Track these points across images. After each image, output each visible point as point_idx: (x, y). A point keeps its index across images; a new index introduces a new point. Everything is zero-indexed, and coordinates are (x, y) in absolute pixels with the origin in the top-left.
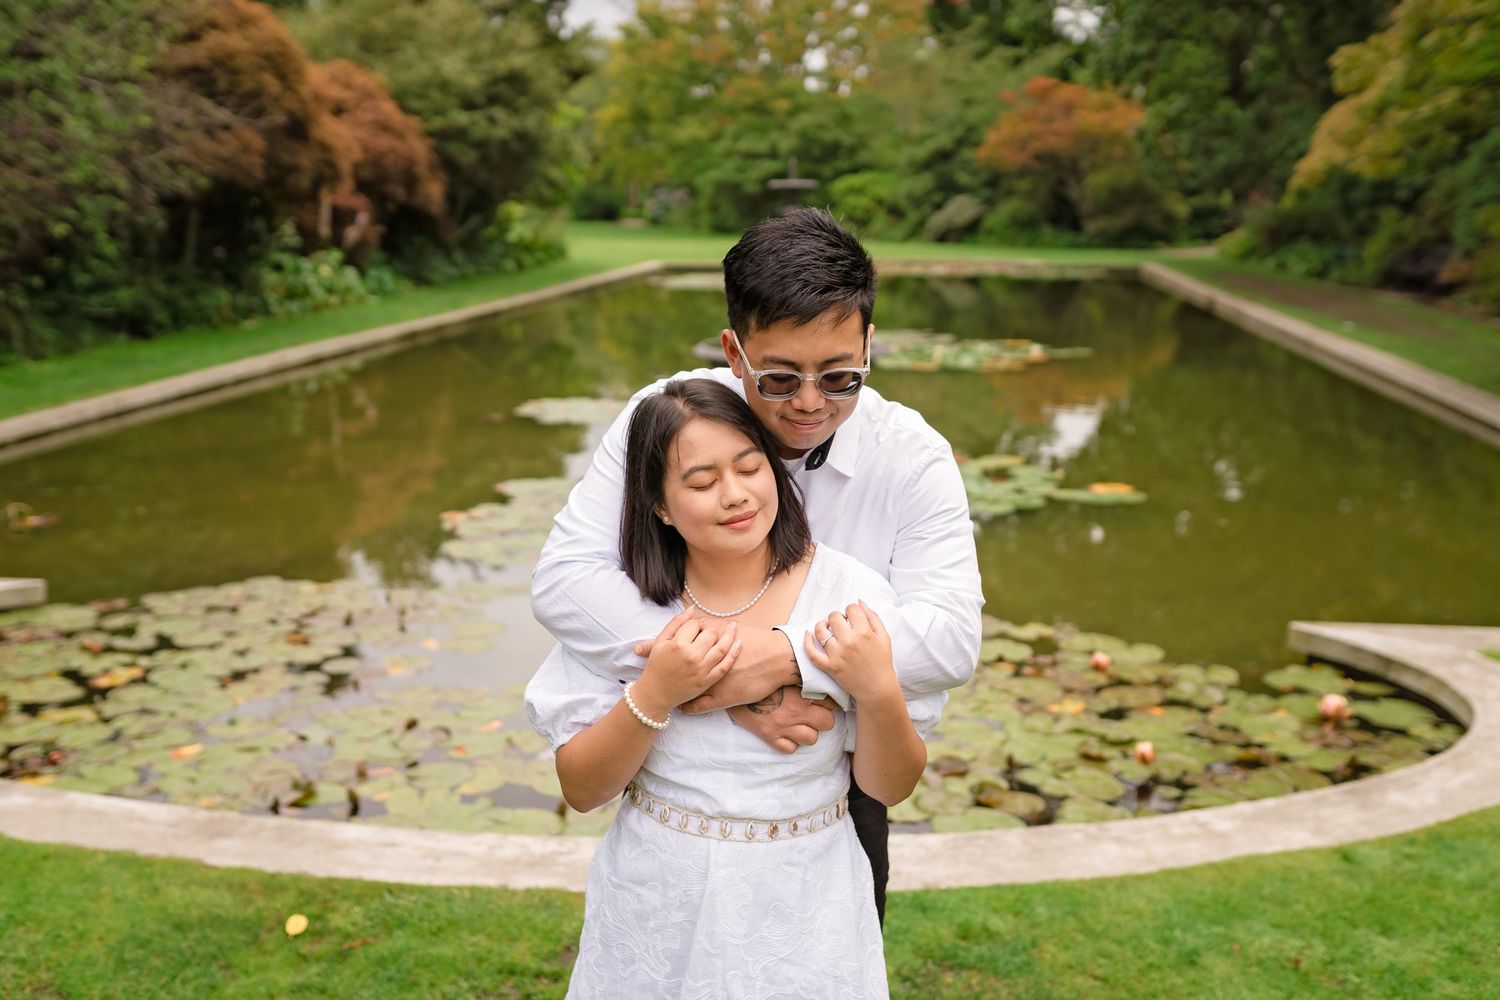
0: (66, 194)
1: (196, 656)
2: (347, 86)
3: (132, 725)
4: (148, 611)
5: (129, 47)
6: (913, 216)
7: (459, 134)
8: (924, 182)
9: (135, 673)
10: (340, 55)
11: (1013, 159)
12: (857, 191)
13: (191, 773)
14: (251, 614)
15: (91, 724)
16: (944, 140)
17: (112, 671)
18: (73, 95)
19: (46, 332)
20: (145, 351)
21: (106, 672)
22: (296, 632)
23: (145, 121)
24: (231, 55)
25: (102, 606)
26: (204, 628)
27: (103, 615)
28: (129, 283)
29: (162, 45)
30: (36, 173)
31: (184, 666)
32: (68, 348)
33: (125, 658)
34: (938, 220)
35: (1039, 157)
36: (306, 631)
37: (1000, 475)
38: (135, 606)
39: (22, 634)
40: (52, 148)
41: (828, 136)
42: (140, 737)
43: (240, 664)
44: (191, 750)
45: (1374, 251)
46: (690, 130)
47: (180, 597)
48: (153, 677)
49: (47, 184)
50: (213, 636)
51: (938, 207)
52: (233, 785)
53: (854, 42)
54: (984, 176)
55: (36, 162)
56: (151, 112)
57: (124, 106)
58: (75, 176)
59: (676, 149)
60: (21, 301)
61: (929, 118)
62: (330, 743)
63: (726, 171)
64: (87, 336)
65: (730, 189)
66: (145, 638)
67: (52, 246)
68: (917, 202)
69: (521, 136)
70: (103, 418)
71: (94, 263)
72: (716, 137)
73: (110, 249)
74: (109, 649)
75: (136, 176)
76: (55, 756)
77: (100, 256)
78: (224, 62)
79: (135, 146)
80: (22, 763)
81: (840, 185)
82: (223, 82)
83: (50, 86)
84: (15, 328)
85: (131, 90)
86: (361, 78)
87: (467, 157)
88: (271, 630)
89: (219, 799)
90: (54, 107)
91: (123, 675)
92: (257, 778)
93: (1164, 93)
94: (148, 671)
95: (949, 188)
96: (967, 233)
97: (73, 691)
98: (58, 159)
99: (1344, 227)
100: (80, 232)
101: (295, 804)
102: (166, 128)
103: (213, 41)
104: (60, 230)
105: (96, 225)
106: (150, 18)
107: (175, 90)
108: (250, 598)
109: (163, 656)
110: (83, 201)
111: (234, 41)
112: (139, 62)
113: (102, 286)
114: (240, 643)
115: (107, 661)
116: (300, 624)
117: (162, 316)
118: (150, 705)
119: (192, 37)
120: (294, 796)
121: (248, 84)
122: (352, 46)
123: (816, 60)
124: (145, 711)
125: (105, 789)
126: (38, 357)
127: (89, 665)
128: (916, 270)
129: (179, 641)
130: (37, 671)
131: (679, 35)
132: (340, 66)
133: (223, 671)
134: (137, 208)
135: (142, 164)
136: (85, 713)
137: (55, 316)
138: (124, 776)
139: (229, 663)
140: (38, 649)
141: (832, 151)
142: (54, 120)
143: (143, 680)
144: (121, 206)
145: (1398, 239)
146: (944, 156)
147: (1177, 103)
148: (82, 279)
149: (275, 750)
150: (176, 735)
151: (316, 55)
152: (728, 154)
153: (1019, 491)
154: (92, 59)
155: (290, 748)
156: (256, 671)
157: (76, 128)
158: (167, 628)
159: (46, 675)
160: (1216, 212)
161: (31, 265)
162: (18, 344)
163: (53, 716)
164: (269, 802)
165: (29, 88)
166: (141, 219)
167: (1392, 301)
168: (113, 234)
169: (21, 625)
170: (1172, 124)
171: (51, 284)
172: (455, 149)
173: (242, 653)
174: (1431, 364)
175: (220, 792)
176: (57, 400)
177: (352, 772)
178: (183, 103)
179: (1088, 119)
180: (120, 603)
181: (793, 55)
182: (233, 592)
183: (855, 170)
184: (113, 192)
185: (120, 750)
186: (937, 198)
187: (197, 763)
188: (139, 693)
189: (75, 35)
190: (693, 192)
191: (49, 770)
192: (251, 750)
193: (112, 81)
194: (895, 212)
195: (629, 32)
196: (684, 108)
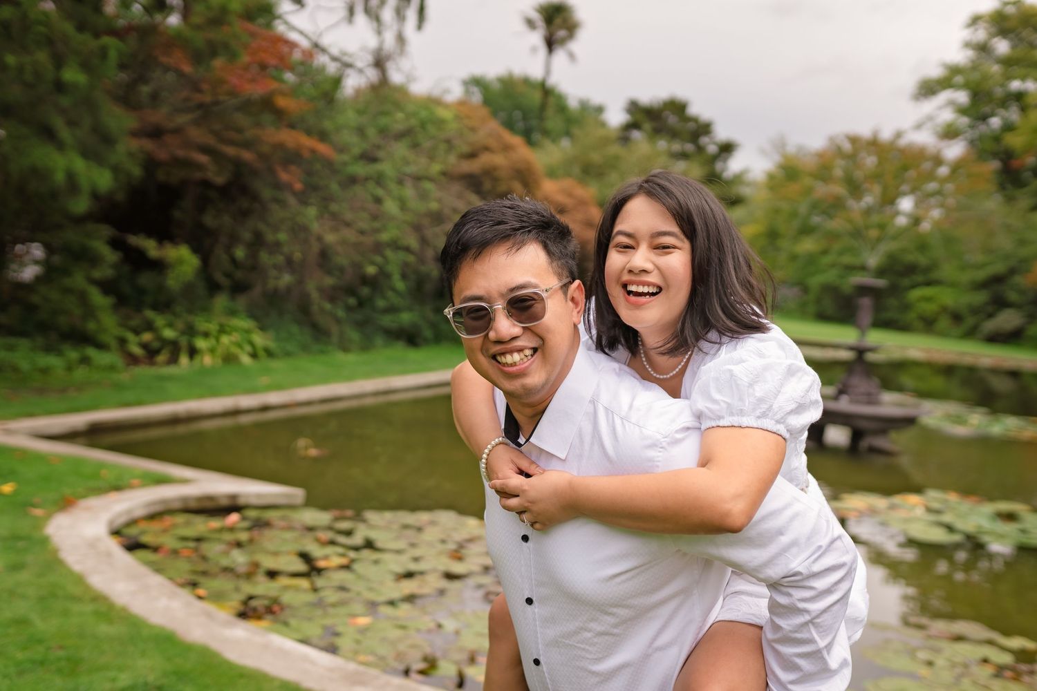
0: (378, 248)
1: (386, 557)
2: (570, 195)
3: (331, 596)
4: (364, 521)
5: (432, 158)
6: (970, 321)
8: (980, 298)
9: (343, 561)
10: (568, 175)
12: (928, 299)
13: (359, 637)
14: (431, 535)
15: (305, 591)
16: (999, 268)
17: (330, 558)
18: (393, 186)
19: (354, 335)
20: (414, 354)
21: (326, 558)
22: (456, 551)
23: (434, 206)
24: (495, 169)
25: (336, 513)
26: (398, 538)
27: (337, 519)
28: (410, 309)
29: (452, 159)
30: (362, 232)
31: (376, 562)
32: (366, 346)
33: (340, 550)
34: (990, 326)
36: (464, 551)
37: (1010, 517)
38: (358, 517)
39: (282, 524)
40: (375, 217)
41: (911, 258)
42: (334, 605)
43: (413, 567)
44: (363, 621)
46: (808, 245)
47: (388, 515)
48: (356, 566)
49: (368, 240)
50: (401, 545)
51: (991, 316)
52: (383, 650)
53: (939, 193)
54: (1030, 297)
55: (364, 225)
56: (439, 201)
57: (424, 196)
58: (385, 237)
59: (794, 258)
60: (341, 313)
61: (989, 251)
62: (457, 633)
63: (829, 277)
64: (379, 340)
65: (831, 290)
66: (357, 539)
67: (365, 280)
68: (975, 311)
70: (376, 394)
71: (390, 294)
72: (825, 252)
73: (400, 285)
74: (332, 543)
75: (424, 241)
76: (276, 608)
77: (394, 290)
78: (489, 173)
79: (426, 222)
80: (255, 610)
81: (916, 294)
82: (487, 185)
83: (379, 180)
84: (335, 329)
85: (428, 186)
86: (580, 192)
88: (440, 547)
89: (371, 658)
90: (380, 192)
91: (336, 561)
92: (402, 647)
94: (353, 561)
95: (1000, 303)
96: (1011, 338)
97: (301, 566)
98: (376, 225)
100: (384, 274)
101: (422, 672)
102: (446, 211)
103: (485, 160)
104: (371, 270)
105: (394, 271)
106: (448, 141)
107: (456, 187)
108: (433, 523)
109: (366, 553)
110: (389, 253)
111: (498, 160)
112: (436, 168)
113: (392, 310)
114: (417, 552)
115: (329, 550)
116: (461, 546)
117: (428, 333)
118: (348, 585)
119: (472, 155)
120: (422, 666)
121: (502, 188)
122: (577, 170)
123: (906, 204)
124: (343, 589)
125: (300, 637)
126: (345, 349)
127: (316, 551)
128: (968, 360)
129: (379, 544)
130: (284, 548)
131: (807, 181)
132: (567, 183)
133: (400, 569)
134: (422, 260)
135: (429, 233)
136: (304, 583)
137: (361, 325)
138: (314, 630)
139: (406, 564)
140: (288, 535)
141: (911, 269)
142: (378, 201)
143: (346, 567)
144: (411, 259)
146: (997, 280)
148: (381, 303)
149: (418, 631)
150: (358, 607)
151: (552, 174)
152: (833, 265)
153: (1023, 531)
154: (407, 163)
155: (429, 631)
156: (422, 573)
157: (391, 207)
158: (373, 535)
159: (288, 553)
161: (351, 291)
162: (335, 339)
163: (284, 581)
164: (402, 667)
165: (367, 179)
166: (423, 269)
168: (404, 276)
169: (283, 518)
171: (361, 304)
173: (416, 559)
175: (373, 653)
176: (350, 378)
177: (464, 656)
178: (460, 196)
180: (349, 513)
181: (889, 200)
182: (423, 517)
183: (929, 284)
184: (407, 249)
185: (319, 612)
186: (990, 309)
187: (363, 631)
188: (343, 576)
189: (400, 149)
190: (805, 290)
191: (269, 617)
192: (403, 627)
193: (418, 179)
194: (957, 317)
195: (771, 177)
196: (806, 230)
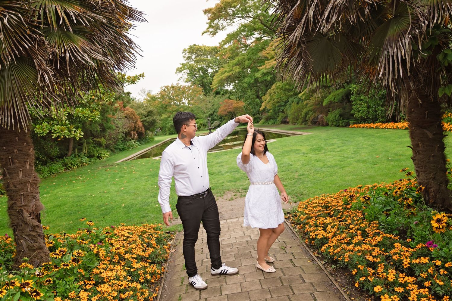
7: (145, 121)
8: (209, 119)
11: (224, 113)
23: (124, 123)
34: (213, 126)
35: (228, 112)
40: (118, 127)
45: (279, 119)
46: (164, 117)
54: (219, 117)
61: (207, 109)
68: (208, 123)
69: (153, 120)
78: (128, 115)
85: (123, 120)
87: (146, 124)
93: (246, 100)
95: (214, 120)
99: (275, 116)
103: (126, 113)
110: (120, 134)
111: (128, 112)
145: (282, 117)
146: (212, 115)
147: (249, 101)
148: (119, 144)
154: (119, 116)
160: (259, 118)
167: (282, 125)
170: (249, 104)
172: (145, 123)
174: (281, 129)
179: (235, 105)
184: (122, 132)
193: (121, 119)
